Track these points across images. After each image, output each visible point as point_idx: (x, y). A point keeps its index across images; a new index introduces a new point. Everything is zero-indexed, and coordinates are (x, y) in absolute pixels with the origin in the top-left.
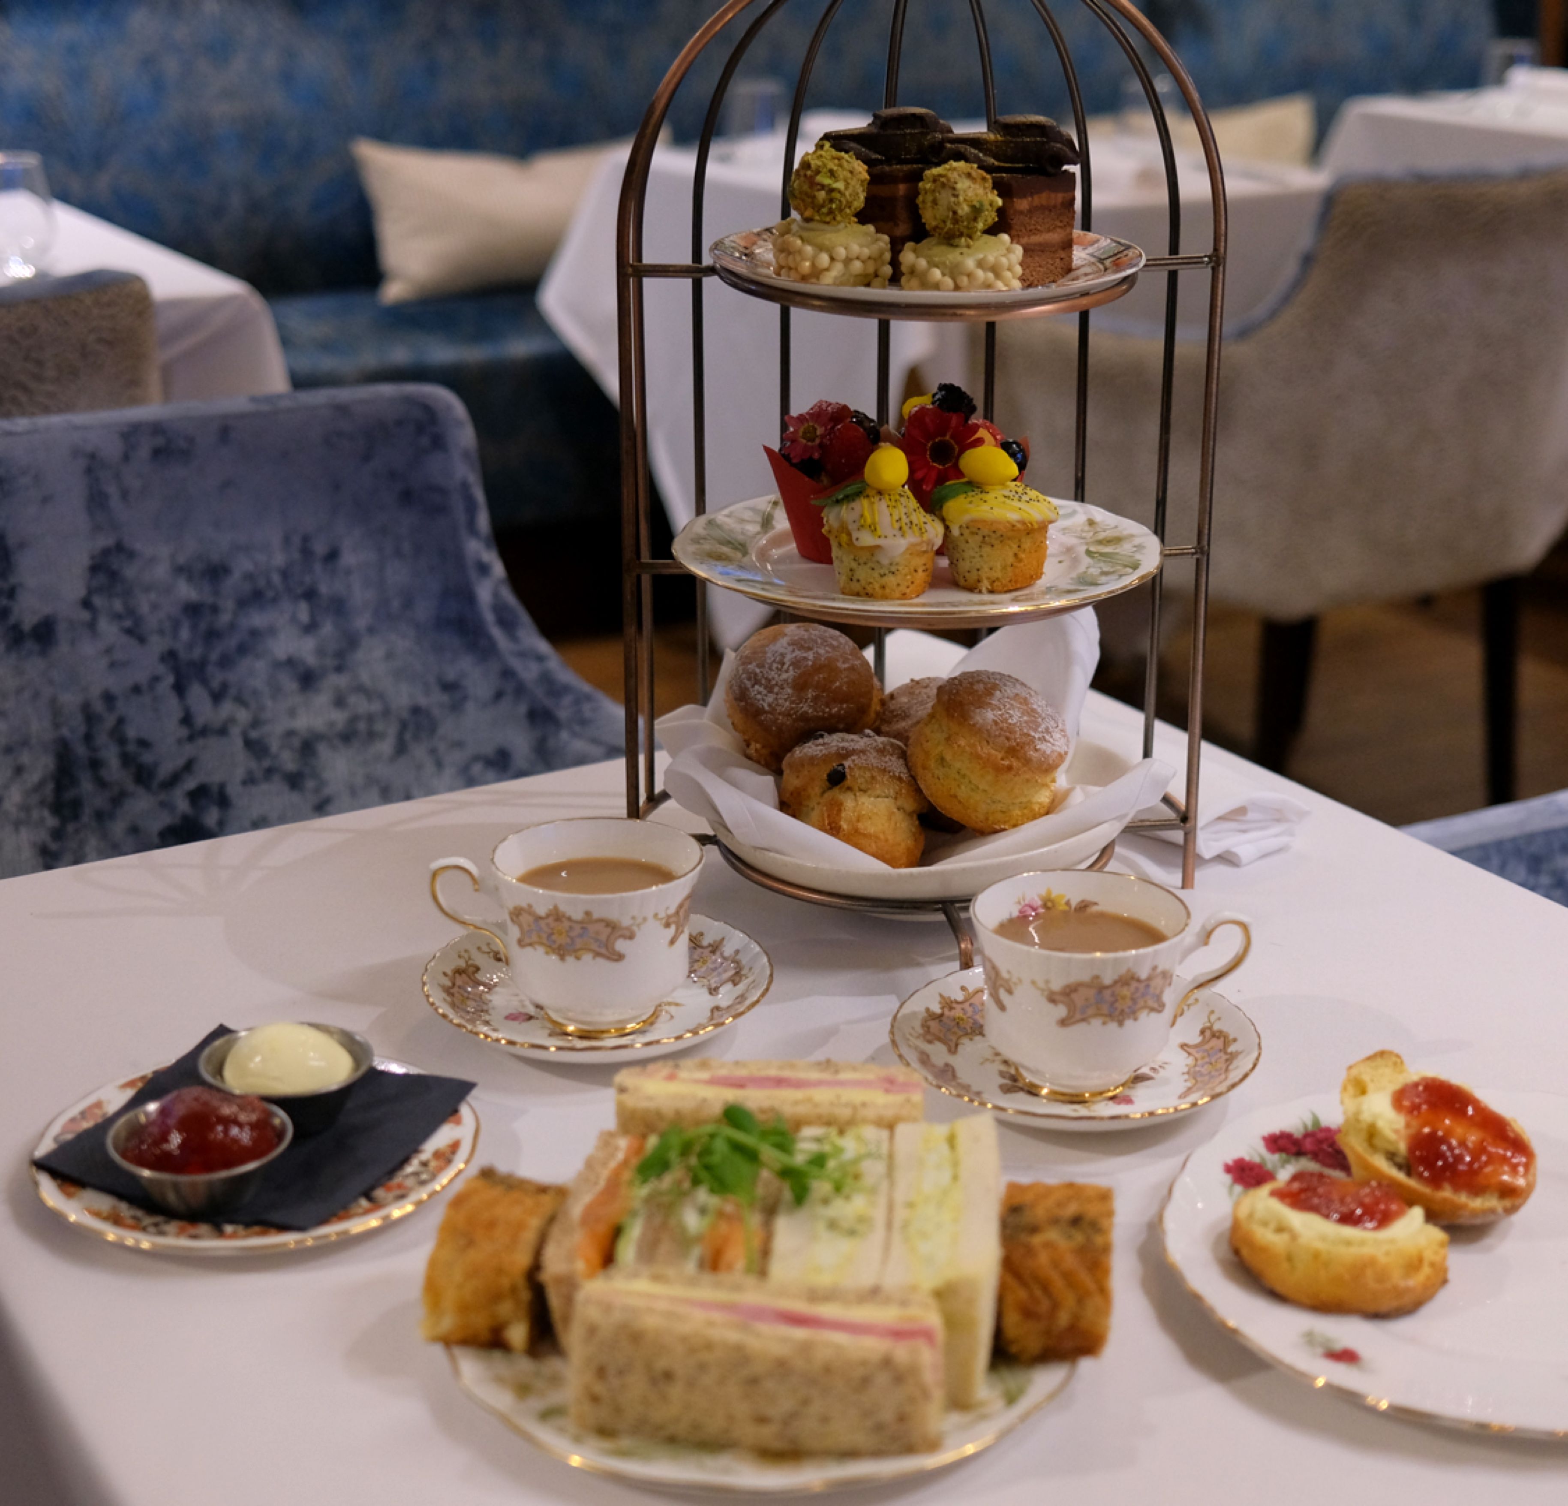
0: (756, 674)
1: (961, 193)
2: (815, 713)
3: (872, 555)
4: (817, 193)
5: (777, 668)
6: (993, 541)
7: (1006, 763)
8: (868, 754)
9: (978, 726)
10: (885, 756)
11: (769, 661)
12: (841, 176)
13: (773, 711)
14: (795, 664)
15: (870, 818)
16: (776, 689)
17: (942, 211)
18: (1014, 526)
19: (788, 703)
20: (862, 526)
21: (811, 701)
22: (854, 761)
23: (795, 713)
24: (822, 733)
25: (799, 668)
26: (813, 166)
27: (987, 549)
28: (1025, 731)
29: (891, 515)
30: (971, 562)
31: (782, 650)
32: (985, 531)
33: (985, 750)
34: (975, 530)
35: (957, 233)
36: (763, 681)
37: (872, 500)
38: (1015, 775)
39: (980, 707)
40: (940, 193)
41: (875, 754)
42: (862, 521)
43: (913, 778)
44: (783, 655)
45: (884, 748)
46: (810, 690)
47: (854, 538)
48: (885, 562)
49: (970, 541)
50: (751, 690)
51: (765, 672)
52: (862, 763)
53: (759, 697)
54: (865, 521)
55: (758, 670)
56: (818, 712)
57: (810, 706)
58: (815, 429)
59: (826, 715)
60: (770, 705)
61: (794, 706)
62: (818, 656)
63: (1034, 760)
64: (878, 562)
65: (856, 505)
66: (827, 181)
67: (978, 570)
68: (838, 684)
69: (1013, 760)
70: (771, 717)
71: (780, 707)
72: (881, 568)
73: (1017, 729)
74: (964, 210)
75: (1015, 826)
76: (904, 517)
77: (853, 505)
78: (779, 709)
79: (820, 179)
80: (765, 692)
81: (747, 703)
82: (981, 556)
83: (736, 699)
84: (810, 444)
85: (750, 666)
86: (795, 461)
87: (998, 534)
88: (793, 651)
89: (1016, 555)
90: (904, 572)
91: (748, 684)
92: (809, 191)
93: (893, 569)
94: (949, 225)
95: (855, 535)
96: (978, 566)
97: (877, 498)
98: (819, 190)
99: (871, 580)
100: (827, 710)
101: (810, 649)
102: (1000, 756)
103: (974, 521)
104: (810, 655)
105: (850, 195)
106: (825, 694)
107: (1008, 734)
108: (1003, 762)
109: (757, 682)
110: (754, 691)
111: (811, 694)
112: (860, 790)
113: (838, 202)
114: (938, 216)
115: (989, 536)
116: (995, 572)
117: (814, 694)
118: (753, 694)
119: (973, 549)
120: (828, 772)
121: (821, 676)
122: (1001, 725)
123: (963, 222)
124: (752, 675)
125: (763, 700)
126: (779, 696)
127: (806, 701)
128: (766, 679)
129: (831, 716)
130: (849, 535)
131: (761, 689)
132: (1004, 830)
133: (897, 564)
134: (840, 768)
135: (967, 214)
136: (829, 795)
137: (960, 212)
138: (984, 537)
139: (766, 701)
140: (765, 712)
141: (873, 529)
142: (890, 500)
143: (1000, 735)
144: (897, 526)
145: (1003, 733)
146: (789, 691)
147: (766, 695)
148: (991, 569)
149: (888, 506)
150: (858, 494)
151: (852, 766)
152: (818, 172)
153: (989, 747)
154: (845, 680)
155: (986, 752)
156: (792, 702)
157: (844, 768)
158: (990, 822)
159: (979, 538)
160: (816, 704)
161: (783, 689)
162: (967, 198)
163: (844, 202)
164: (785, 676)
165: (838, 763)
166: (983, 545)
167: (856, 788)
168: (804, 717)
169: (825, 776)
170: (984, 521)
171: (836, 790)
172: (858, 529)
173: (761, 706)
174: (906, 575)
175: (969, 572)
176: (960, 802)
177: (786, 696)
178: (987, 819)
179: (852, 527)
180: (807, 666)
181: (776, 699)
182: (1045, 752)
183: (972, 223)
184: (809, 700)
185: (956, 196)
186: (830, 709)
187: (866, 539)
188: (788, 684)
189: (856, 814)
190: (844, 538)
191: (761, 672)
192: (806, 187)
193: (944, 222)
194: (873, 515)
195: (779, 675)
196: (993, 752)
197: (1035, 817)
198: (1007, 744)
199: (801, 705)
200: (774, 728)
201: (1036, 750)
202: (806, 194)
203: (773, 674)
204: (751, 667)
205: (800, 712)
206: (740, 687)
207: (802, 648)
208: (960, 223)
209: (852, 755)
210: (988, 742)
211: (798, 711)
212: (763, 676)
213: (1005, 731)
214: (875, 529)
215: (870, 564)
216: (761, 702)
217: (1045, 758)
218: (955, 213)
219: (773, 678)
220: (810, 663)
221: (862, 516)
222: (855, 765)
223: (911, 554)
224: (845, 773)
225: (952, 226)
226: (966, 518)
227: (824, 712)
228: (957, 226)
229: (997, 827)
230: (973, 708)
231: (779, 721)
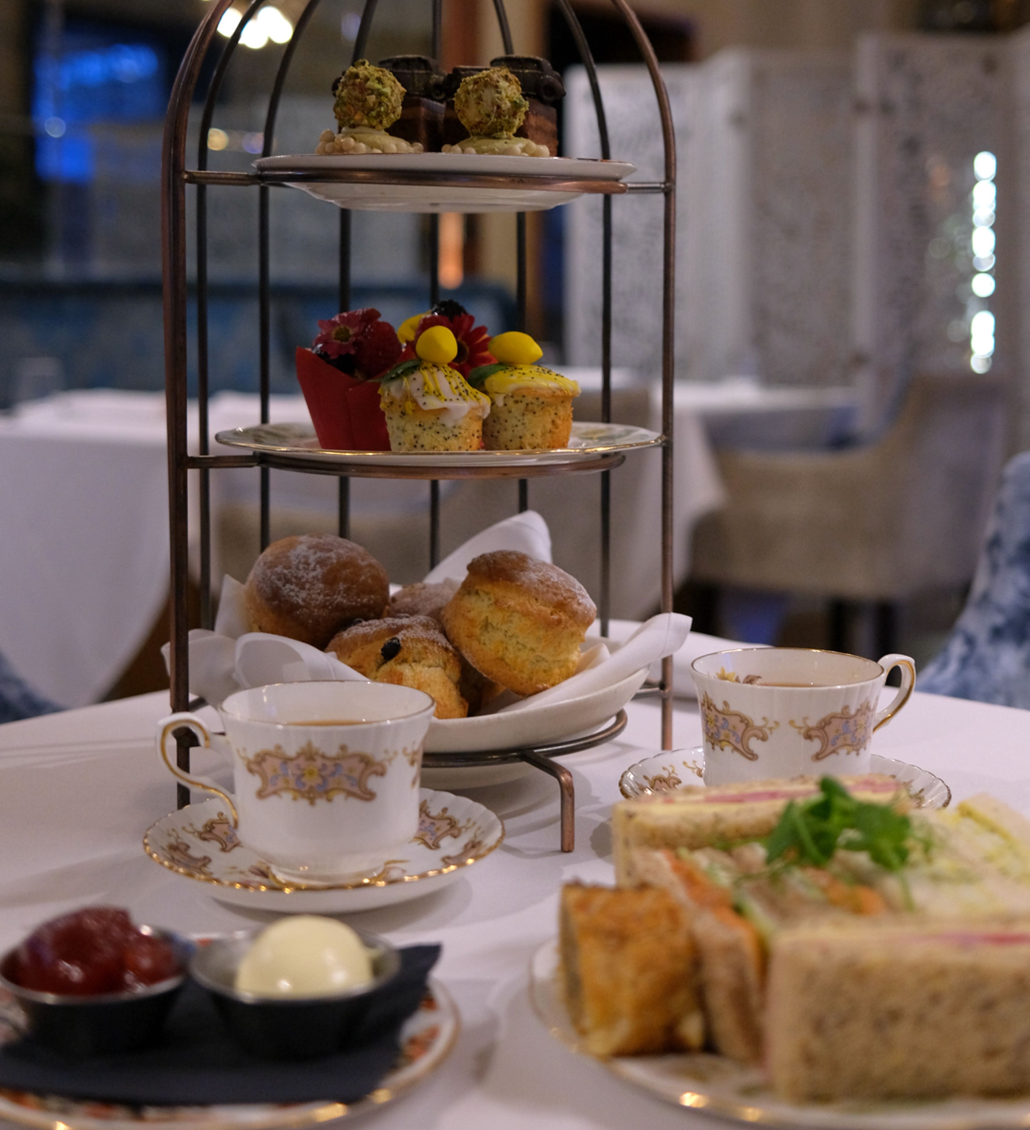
0: (285, 575)
1: (503, 90)
2: (349, 603)
3: (438, 418)
4: (368, 97)
5: (304, 568)
6: (536, 409)
7: (555, 617)
8: (415, 628)
9: (526, 586)
10: (430, 630)
11: (295, 563)
12: (388, 84)
13: (307, 606)
14: (321, 562)
15: (429, 685)
16: (307, 586)
17: (486, 107)
18: (554, 392)
19: (321, 597)
20: (427, 392)
21: (344, 593)
22: (405, 635)
23: (331, 604)
24: (360, 619)
25: (326, 566)
26: (361, 76)
27: (529, 416)
28: (567, 587)
29: (450, 383)
30: (513, 431)
31: (304, 553)
32: (529, 399)
33: (535, 607)
34: (519, 398)
35: (499, 127)
36: (294, 580)
37: (431, 370)
38: (563, 628)
39: (522, 571)
40: (483, 91)
41: (421, 628)
42: (426, 388)
43: (457, 649)
44: (306, 557)
45: (428, 623)
46: (341, 583)
47: (421, 404)
48: (450, 424)
49: (513, 410)
50: (283, 588)
51: (293, 572)
52: (414, 636)
53: (292, 594)
54: (428, 389)
55: (286, 571)
56: (351, 602)
57: (343, 597)
58: (347, 331)
59: (359, 604)
60: (304, 600)
61: (328, 598)
62: (339, 556)
63: (580, 612)
64: (443, 425)
65: (417, 375)
66: (378, 86)
67: (521, 437)
68: (363, 577)
69: (561, 614)
70: (307, 610)
71: (314, 601)
72: (446, 431)
73: (561, 586)
74: (506, 105)
75: (553, 685)
76: (460, 386)
77: (412, 377)
78: (313, 603)
79: (370, 84)
80: (297, 589)
81: (280, 601)
82: (523, 424)
83: (267, 599)
84: (344, 343)
85: (276, 569)
86: (333, 358)
87: (541, 400)
88: (315, 553)
89: (553, 422)
90: (465, 435)
91: (280, 584)
92: (360, 95)
93: (456, 432)
94: (493, 119)
95: (421, 401)
96: (521, 434)
97: (435, 370)
98: (369, 95)
99: (436, 444)
100: (359, 600)
101: (330, 550)
102: (549, 610)
103: (518, 389)
104: (333, 555)
105: (395, 101)
106: (355, 586)
107: (555, 590)
108: (553, 617)
109: (288, 581)
110: (286, 589)
111: (342, 586)
112: (415, 661)
113: (385, 106)
114: (482, 112)
115: (532, 403)
116: (537, 438)
117: (345, 586)
118: (285, 592)
119: (516, 418)
120: (382, 646)
121: (348, 571)
122: (546, 583)
123: (505, 116)
124: (282, 576)
125: (297, 596)
126: (311, 592)
127: (339, 593)
128: (296, 577)
129: (364, 606)
130: (415, 402)
131: (293, 587)
132: (545, 689)
133: (460, 427)
134: (394, 641)
135: (508, 109)
136: (386, 668)
137: (503, 106)
138: (527, 404)
139: (300, 597)
140: (302, 607)
141: (438, 394)
142: (446, 371)
143: (548, 591)
144: (456, 392)
145: (550, 589)
146: (321, 586)
147: (298, 592)
148: (533, 435)
149: (446, 376)
150: (415, 368)
151: (405, 638)
152: (367, 79)
153: (539, 604)
154: (368, 574)
155: (536, 608)
156: (327, 595)
157: (398, 641)
158: (534, 681)
159: (522, 406)
160: (348, 595)
161: (313, 585)
162: (508, 95)
163: (390, 108)
164: (314, 574)
165: (390, 638)
166: (526, 413)
167: (411, 659)
168: (339, 607)
169: (380, 651)
170: (528, 388)
171: (391, 664)
172: (424, 396)
173: (295, 602)
174: (466, 438)
175: (511, 441)
176: (507, 664)
177: (319, 591)
178: (531, 679)
179: (416, 395)
180: (332, 564)
181: (309, 594)
182: (586, 606)
183: (512, 118)
184: (342, 592)
185: (500, 93)
186: (362, 599)
187: (433, 403)
188: (318, 580)
189: (416, 682)
190: (409, 406)
191: (289, 572)
192: (356, 93)
193: (488, 116)
194: (435, 384)
195: (307, 574)
196: (542, 608)
197: (568, 675)
198: (555, 599)
199: (335, 597)
200: (310, 621)
201: (579, 604)
202: (357, 99)
203: (301, 573)
204: (279, 569)
205: (336, 602)
206: (272, 587)
207: (322, 550)
208: (502, 117)
209: (402, 630)
210: (536, 599)
211: (333, 602)
212: (292, 575)
213: (551, 588)
214: (440, 395)
215: (435, 428)
216: (295, 598)
217: (587, 611)
218: (499, 107)
219: (303, 577)
220: (335, 561)
221: (425, 384)
222: (407, 638)
223: (470, 418)
224: (399, 644)
225: (495, 120)
226: (511, 388)
227: (357, 603)
228: (499, 120)
229: (540, 686)
230: (516, 572)
231: (315, 614)
